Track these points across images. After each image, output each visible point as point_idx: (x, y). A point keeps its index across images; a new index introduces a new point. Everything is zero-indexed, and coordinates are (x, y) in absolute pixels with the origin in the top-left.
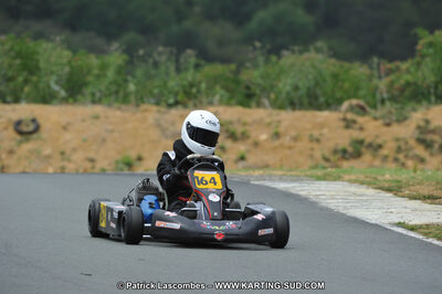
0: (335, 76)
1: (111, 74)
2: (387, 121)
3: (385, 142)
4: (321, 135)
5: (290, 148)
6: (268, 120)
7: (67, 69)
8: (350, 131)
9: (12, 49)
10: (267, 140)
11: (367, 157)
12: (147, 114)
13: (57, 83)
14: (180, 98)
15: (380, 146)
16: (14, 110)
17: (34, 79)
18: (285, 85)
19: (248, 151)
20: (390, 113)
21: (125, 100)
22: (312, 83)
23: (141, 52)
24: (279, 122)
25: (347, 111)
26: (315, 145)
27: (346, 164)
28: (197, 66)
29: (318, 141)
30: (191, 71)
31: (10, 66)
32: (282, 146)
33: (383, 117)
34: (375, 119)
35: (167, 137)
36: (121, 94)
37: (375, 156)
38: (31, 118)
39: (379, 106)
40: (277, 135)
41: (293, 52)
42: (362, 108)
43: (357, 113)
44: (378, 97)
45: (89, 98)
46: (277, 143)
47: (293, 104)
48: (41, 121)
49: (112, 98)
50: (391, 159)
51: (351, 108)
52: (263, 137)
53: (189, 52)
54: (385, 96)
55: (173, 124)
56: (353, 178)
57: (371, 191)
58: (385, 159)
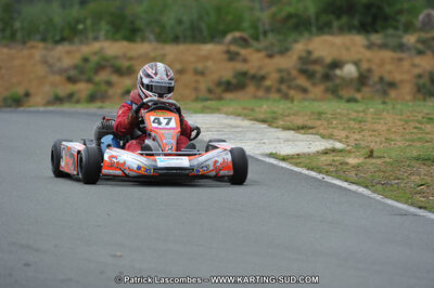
0: (218, 10)
2: (270, 52)
3: (268, 73)
4: (205, 67)
6: (153, 54)
8: (234, 64)
11: (251, 89)
12: (33, 51)
14: (66, 33)
15: (263, 78)
18: (169, 19)
20: (272, 44)
21: (13, 37)
22: (195, 16)
24: (164, 55)
25: (231, 43)
26: (199, 78)
27: (229, 96)
28: (83, 2)
29: (202, 74)
30: (76, 7)
33: (266, 49)
34: (258, 51)
35: (54, 73)
36: (8, 33)
37: (258, 87)
39: (261, 37)
42: (245, 40)
43: (242, 46)
44: (261, 30)
47: (176, 40)
50: (274, 90)
51: (234, 41)
54: (267, 27)
55: (59, 60)
56: (231, 110)
57: (247, 123)
58: (268, 90)
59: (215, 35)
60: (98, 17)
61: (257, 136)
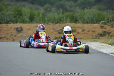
0: (98, 15)
1: (41, 15)
2: (112, 26)
3: (111, 32)
4: (95, 30)
5: (87, 33)
6: (81, 27)
7: (29, 14)
8: (102, 29)
9: (15, 9)
10: (81, 32)
11: (107, 36)
12: (50, 25)
13: (27, 18)
14: (58, 21)
15: (110, 33)
16: (16, 25)
17: (21, 17)
18: (86, 17)
19: (76, 35)
20: (113, 24)
22: (92, 16)
23: (48, 10)
24: (84, 27)
25: (101, 24)
26: (93, 33)
27: (101, 38)
28: (63, 13)
29: (94, 32)
30: (61, 14)
31: (15, 14)
32: (85, 33)
33: (111, 25)
34: (109, 26)
35: (55, 31)
36: (43, 21)
37: (109, 36)
38: (20, 27)
39: (110, 22)
40: (84, 30)
41: (88, 9)
42: (106, 23)
43: (104, 24)
44: (110, 20)
45: (35, 22)
46: (83, 32)
47: (87, 23)
48: (23, 28)
49: (41, 22)
50: (113, 36)
51: (103, 23)
52: (80, 31)
53: (61, 9)
54: (111, 19)
55: (57, 28)
56: (101, 41)
57: (105, 45)
58: (111, 36)
59: (98, 22)
60: (67, 17)
61: (108, 48)
